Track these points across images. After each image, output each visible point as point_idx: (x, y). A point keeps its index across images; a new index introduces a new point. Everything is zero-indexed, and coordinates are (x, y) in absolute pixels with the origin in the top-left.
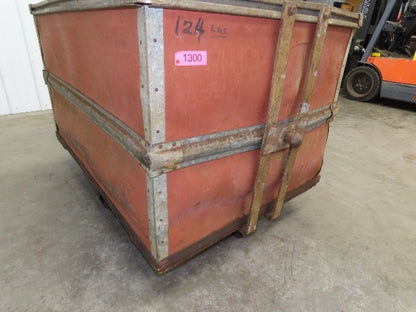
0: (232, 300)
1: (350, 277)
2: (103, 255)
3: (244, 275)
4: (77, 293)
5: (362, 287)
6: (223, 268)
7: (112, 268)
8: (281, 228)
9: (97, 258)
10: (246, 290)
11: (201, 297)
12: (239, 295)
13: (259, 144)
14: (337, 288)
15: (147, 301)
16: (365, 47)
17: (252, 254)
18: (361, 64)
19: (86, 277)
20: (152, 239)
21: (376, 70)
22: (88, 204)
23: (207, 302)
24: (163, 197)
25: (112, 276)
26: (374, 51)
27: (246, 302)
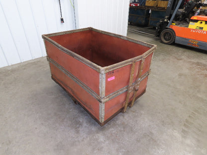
0: (121, 131)
1: (153, 122)
2: (81, 121)
3: (123, 124)
4: (78, 132)
5: (156, 125)
6: (117, 122)
7: (85, 124)
8: (134, 108)
9: (80, 122)
10: (124, 128)
11: (112, 131)
12: (122, 129)
13: (127, 91)
14: (149, 126)
15: (98, 133)
16: (169, 20)
17: (125, 117)
18: (167, 28)
19: (78, 127)
20: (100, 118)
21: (173, 31)
22: (70, 103)
23: (114, 132)
24: (104, 108)
25: (85, 127)
26: (173, 22)
27: (124, 131)
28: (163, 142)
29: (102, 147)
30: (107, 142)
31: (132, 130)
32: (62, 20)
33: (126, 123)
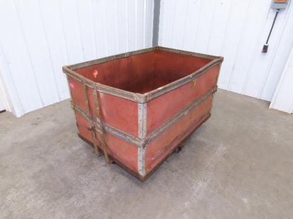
28: (52, 210)
30: (70, 153)
31: (80, 174)
32: (265, 49)
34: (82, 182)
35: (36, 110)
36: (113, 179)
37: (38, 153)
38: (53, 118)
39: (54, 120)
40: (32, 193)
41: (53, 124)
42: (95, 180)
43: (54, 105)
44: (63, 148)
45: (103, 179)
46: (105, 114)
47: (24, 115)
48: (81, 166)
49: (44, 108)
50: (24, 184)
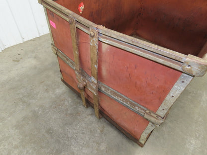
3: (78, 114)
10: (71, 114)
11: (68, 101)
29: (48, 92)
30: (53, 96)
31: (66, 124)
33: (79, 117)
34: (69, 136)
35: (16, 45)
36: (102, 131)
37: (21, 96)
38: (34, 55)
39: (35, 57)
40: (16, 147)
41: (33, 62)
42: (83, 133)
43: (33, 40)
44: (47, 91)
45: (91, 132)
46: (104, 72)
47: (5, 49)
48: (66, 114)
49: (24, 42)
50: (7, 135)
